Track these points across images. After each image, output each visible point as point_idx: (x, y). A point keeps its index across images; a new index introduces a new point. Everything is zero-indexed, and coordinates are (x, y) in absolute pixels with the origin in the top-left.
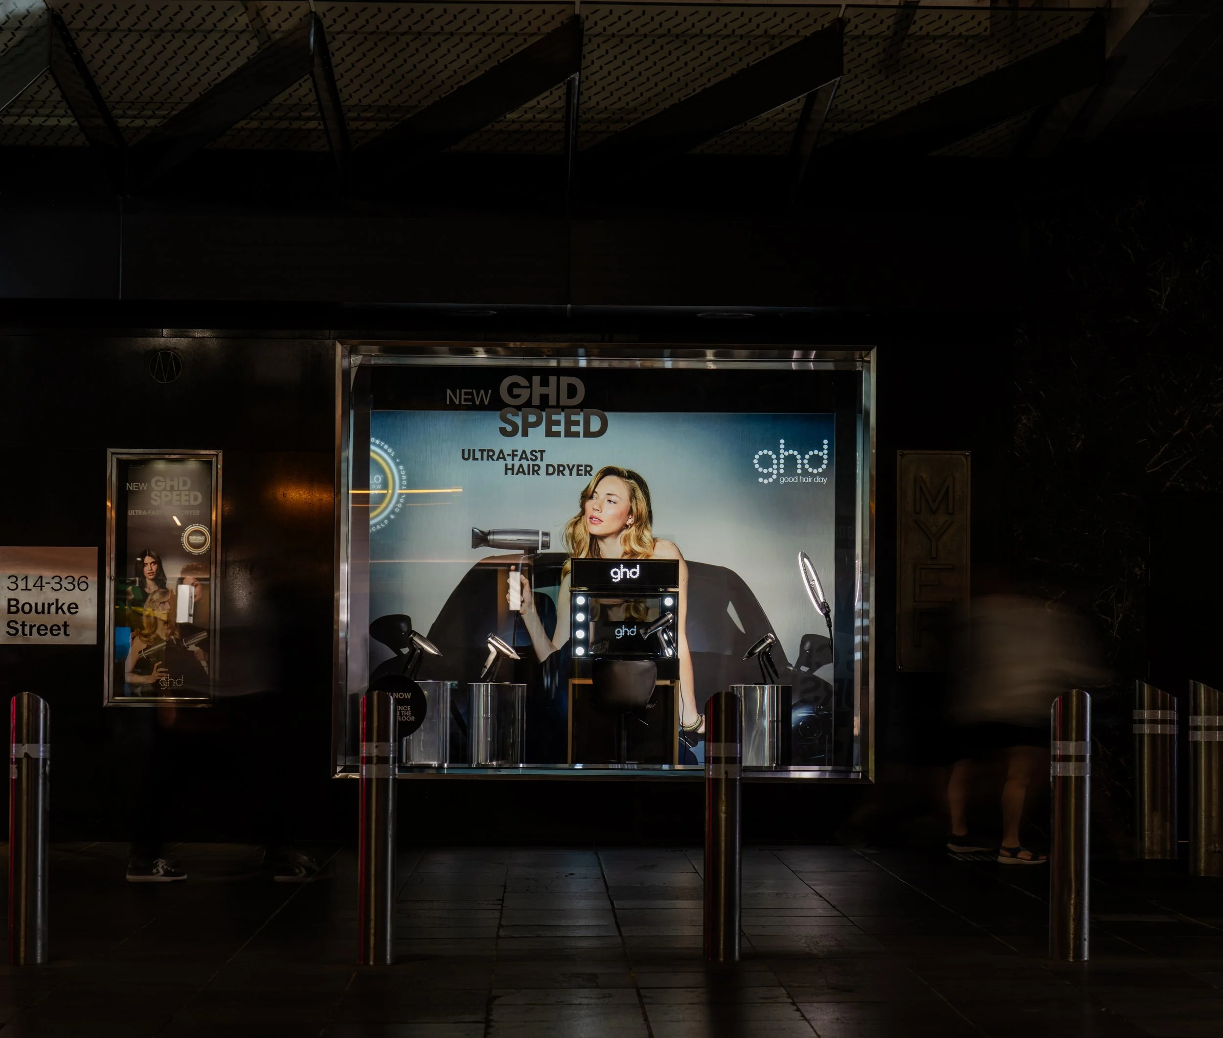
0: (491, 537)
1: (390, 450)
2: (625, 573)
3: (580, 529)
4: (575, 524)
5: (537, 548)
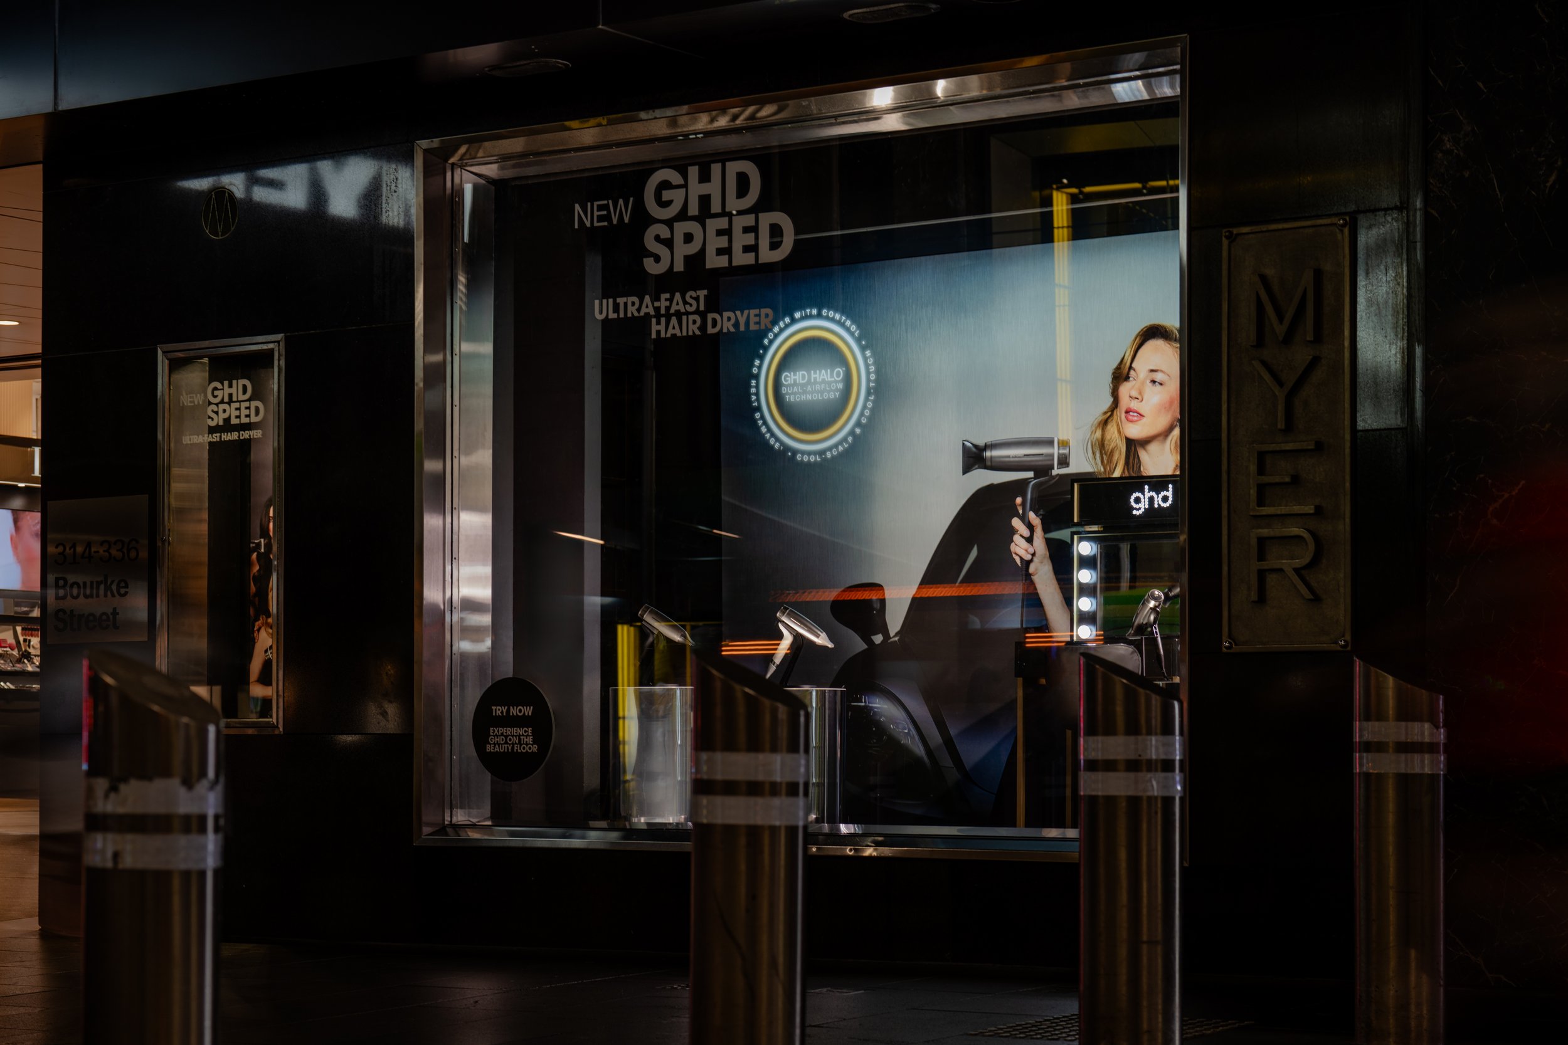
0: (988, 454)
1: (853, 328)
2: (1151, 499)
3: (1112, 430)
4: (1105, 423)
5: (1053, 468)
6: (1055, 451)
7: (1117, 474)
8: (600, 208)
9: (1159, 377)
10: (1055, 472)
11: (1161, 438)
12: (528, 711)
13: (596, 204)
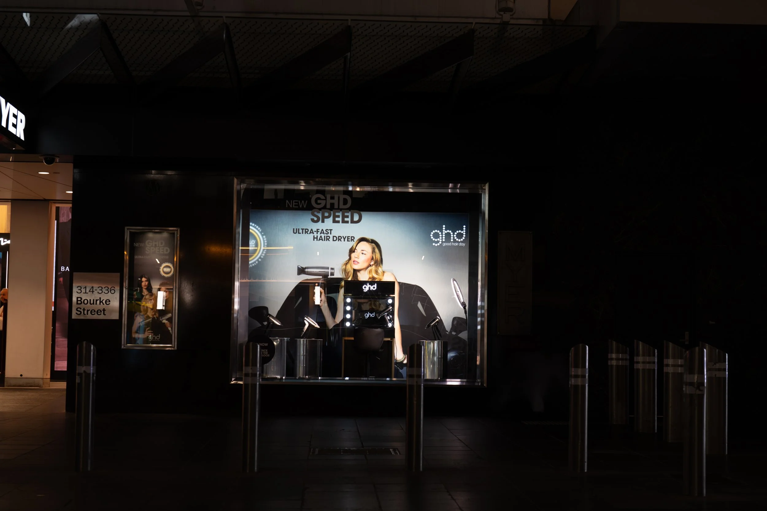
0: (306, 270)
1: (259, 229)
2: (369, 288)
3: (348, 266)
4: (346, 264)
5: (329, 276)
6: (330, 271)
7: (350, 279)
8: (295, 202)
9: (364, 252)
10: (329, 277)
11: (364, 270)
12: (266, 345)
13: (294, 201)
